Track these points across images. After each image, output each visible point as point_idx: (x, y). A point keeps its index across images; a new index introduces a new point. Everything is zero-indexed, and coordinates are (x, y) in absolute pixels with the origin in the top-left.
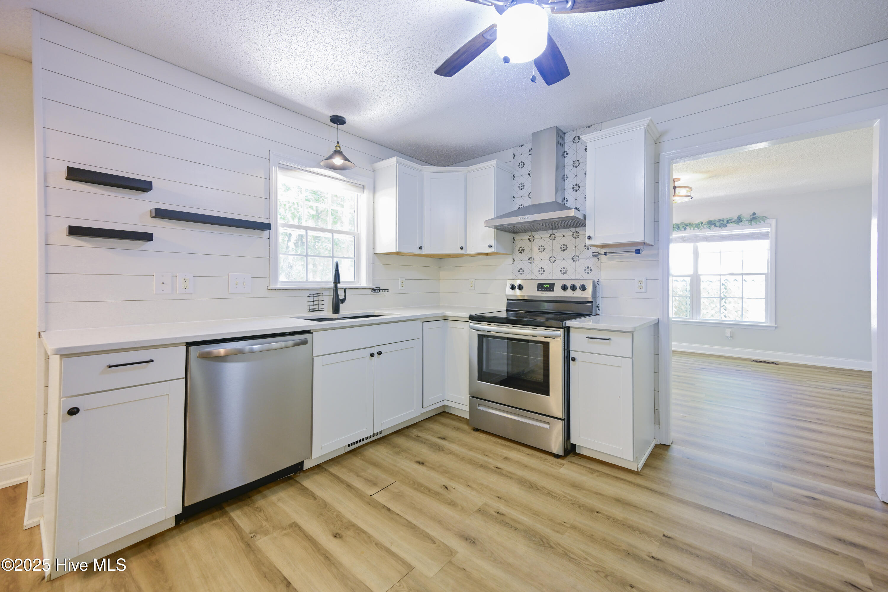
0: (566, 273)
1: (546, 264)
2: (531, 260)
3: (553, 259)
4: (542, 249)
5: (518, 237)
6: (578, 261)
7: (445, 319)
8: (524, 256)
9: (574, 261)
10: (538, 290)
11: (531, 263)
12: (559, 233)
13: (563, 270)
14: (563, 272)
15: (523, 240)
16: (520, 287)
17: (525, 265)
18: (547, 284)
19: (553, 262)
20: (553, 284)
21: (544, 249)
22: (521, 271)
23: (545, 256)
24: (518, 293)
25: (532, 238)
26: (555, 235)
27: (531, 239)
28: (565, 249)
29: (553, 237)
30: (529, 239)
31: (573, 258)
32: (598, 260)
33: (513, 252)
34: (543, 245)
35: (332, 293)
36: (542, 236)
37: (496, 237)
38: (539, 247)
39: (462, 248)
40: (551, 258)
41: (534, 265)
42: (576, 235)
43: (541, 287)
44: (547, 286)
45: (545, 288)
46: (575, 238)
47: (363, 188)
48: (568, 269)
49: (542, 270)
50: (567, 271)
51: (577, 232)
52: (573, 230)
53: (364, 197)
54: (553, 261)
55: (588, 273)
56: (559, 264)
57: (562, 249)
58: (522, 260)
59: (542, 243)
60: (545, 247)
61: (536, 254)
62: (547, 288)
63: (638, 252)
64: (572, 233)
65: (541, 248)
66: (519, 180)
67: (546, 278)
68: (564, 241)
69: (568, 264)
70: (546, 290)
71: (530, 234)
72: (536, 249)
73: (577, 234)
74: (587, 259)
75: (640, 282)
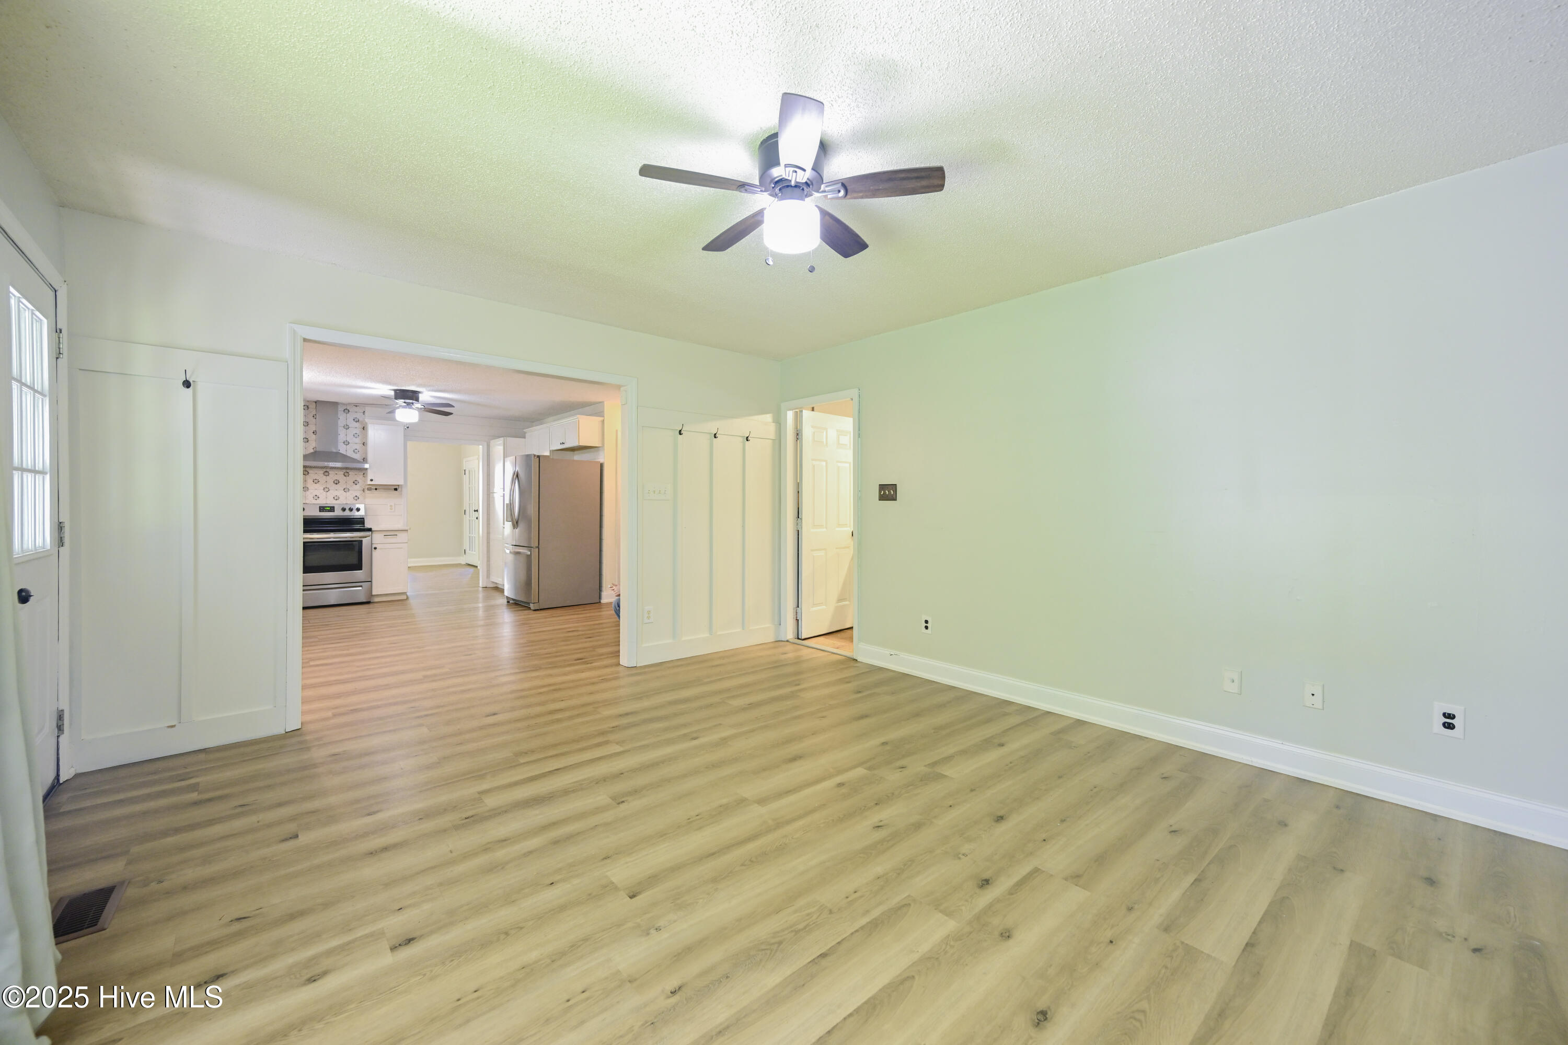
1: (320, 492)
3: (327, 490)
4: (317, 483)
6: (350, 492)
9: (345, 491)
10: (320, 511)
11: (305, 492)
12: (332, 474)
13: (335, 497)
14: (335, 499)
18: (328, 507)
19: (326, 492)
20: (334, 507)
21: (319, 483)
26: (328, 474)
27: (306, 474)
31: (344, 489)
32: (364, 492)
34: (318, 480)
36: (316, 472)
38: (313, 480)
40: (325, 489)
42: (346, 474)
43: (322, 509)
44: (327, 508)
45: (326, 510)
46: (346, 478)
48: (341, 497)
49: (319, 497)
50: (339, 498)
51: (347, 472)
55: (356, 500)
56: (333, 493)
57: (335, 483)
59: (316, 477)
60: (320, 481)
62: (328, 510)
63: (396, 489)
64: (343, 473)
68: (336, 477)
69: (340, 493)
74: (355, 490)
75: (391, 506)
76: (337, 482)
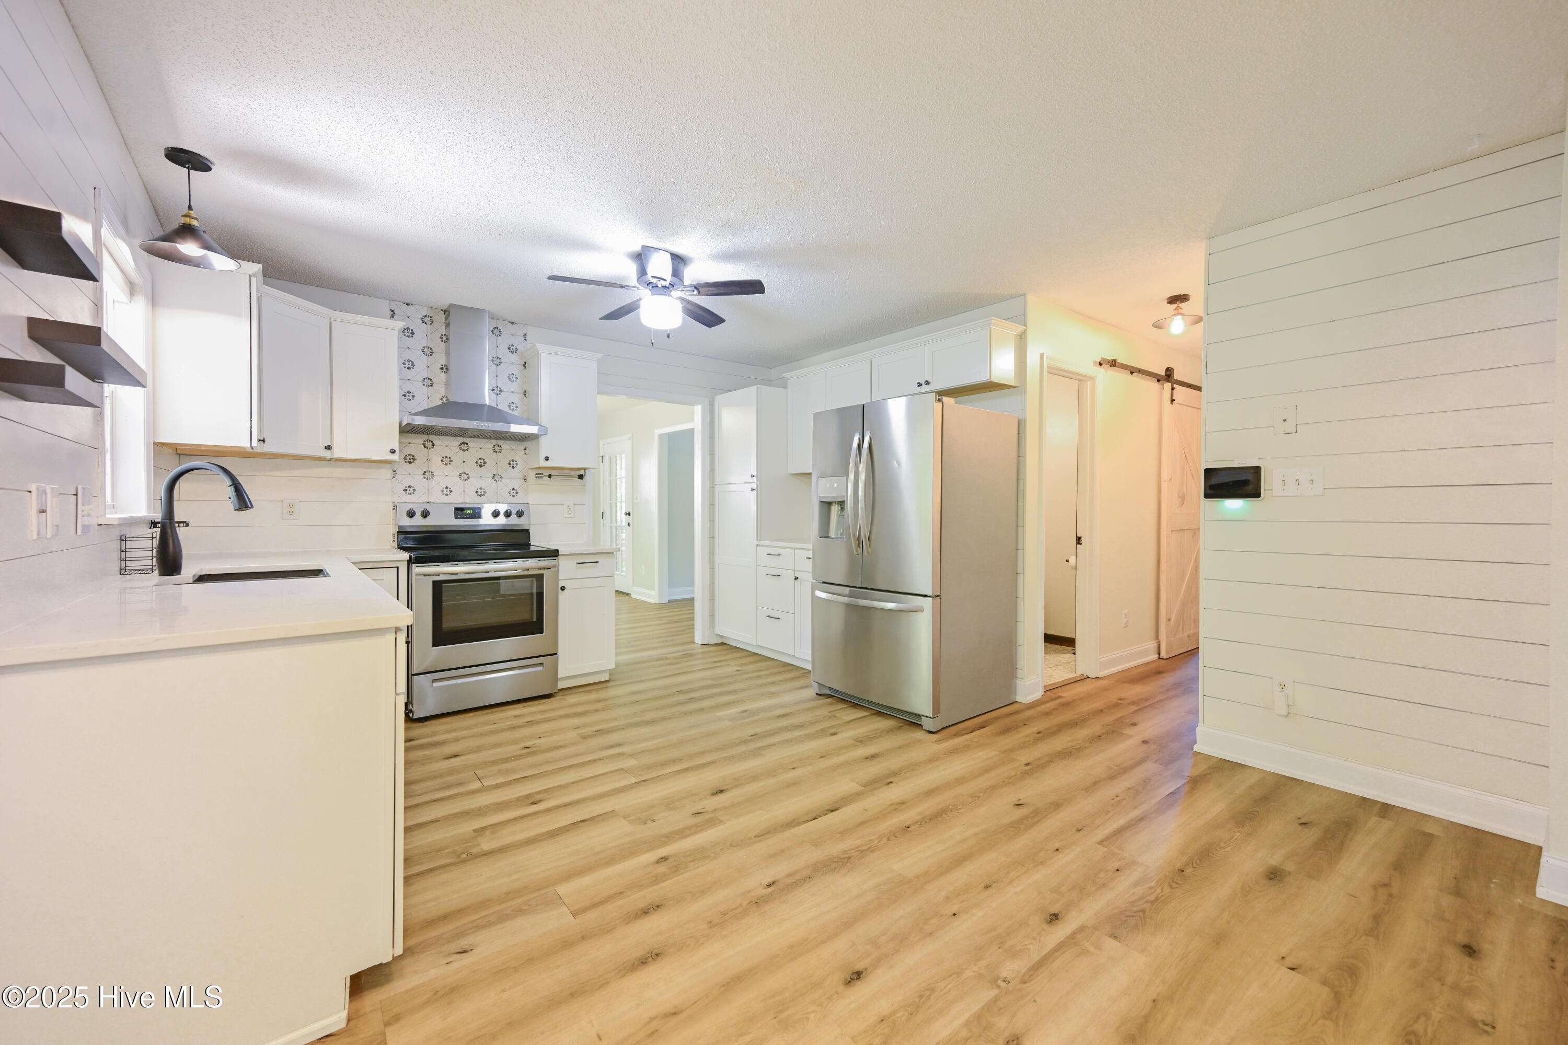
0: (484, 495)
1: (453, 480)
2: (427, 474)
3: (464, 476)
4: (446, 461)
5: (404, 439)
6: (501, 481)
9: (495, 480)
10: (456, 517)
11: (427, 479)
12: (473, 444)
13: (479, 491)
14: (479, 493)
15: (412, 444)
16: (424, 514)
17: (417, 480)
18: (470, 509)
19: (465, 480)
20: (475, 509)
21: (451, 461)
22: (409, 490)
23: (453, 470)
24: (419, 522)
25: (430, 443)
26: (467, 444)
27: (431, 445)
28: (482, 464)
29: (464, 447)
30: (424, 444)
31: (493, 477)
32: (526, 481)
34: (448, 456)
36: (447, 443)
38: (443, 458)
40: (462, 475)
41: (432, 482)
42: (497, 448)
43: (460, 512)
44: (468, 512)
45: (466, 514)
46: (496, 452)
48: (486, 490)
49: (448, 490)
50: (485, 492)
51: (498, 445)
52: (494, 442)
54: (466, 478)
55: (514, 496)
56: (475, 483)
57: (479, 464)
58: (410, 475)
59: (446, 453)
60: (451, 459)
61: (436, 465)
62: (469, 514)
63: (580, 477)
64: (491, 446)
65: (445, 459)
67: (459, 501)
68: (481, 454)
69: (488, 483)
70: (468, 516)
71: (425, 437)
72: (436, 460)
73: (499, 448)
74: (512, 479)
75: (569, 507)
76: (481, 463)
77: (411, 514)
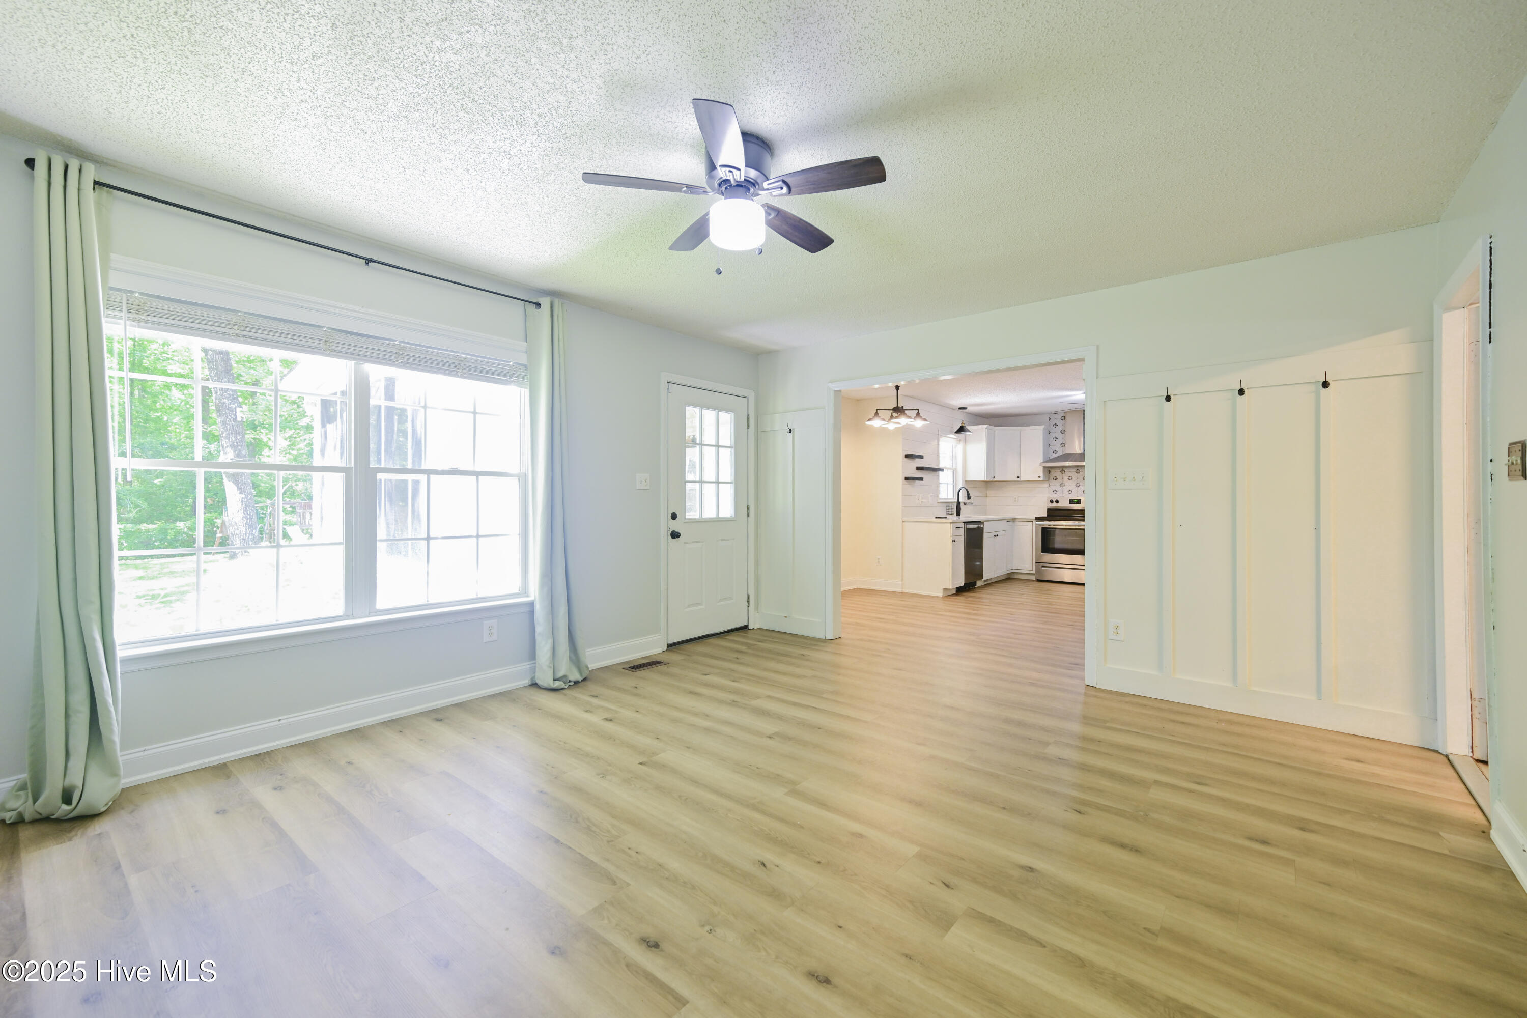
2: (1062, 485)
3: (1079, 485)
4: (1070, 478)
5: (1052, 471)
7: (1014, 520)
8: (1058, 483)
10: (1069, 503)
11: (1062, 487)
15: (1057, 473)
16: (1057, 502)
17: (1058, 488)
18: (1075, 500)
20: (1080, 500)
21: (1072, 478)
22: (1055, 491)
23: (1073, 483)
24: (1055, 505)
25: (1063, 471)
26: (1079, 469)
29: (1078, 472)
30: (1061, 472)
33: (1049, 479)
34: (1071, 476)
35: (956, 505)
36: (1070, 470)
37: (1044, 472)
39: (1018, 477)
40: (1077, 485)
41: (1064, 488)
43: (1071, 502)
44: (1076, 502)
45: (1074, 502)
47: (960, 440)
49: (1071, 491)
53: (960, 447)
58: (1055, 485)
61: (1066, 481)
66: (1053, 435)
67: (1074, 496)
71: (1061, 468)
72: (1066, 478)
77: (1052, 501)
